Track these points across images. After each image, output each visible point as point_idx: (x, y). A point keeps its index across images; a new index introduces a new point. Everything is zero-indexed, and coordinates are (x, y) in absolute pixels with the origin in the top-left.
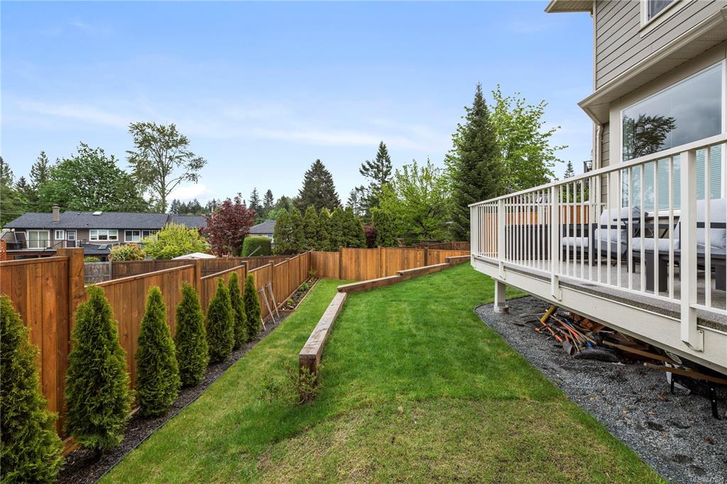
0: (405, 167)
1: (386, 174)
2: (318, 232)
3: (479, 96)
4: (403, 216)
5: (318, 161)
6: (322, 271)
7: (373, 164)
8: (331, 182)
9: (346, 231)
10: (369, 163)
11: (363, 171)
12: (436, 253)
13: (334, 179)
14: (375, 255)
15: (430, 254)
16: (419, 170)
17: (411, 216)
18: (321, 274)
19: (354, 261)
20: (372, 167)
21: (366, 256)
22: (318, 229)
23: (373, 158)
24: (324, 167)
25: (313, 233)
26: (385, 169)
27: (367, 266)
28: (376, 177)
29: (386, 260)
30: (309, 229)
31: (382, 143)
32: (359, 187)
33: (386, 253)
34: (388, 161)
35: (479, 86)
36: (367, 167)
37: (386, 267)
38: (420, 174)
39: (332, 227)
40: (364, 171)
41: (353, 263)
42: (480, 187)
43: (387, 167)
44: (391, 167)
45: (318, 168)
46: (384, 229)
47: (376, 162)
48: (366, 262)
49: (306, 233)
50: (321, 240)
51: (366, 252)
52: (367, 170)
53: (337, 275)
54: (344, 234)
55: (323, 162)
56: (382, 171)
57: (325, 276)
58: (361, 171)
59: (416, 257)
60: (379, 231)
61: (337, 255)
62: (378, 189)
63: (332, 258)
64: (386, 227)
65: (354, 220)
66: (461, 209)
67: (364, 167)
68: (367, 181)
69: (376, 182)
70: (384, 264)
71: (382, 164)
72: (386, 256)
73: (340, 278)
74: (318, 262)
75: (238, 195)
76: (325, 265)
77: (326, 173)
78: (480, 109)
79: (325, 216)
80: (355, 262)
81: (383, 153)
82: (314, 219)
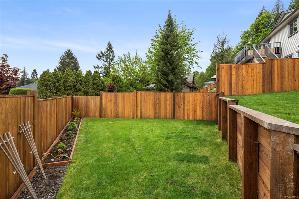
0: (124, 55)
1: (112, 60)
2: (74, 86)
3: (170, 16)
5: (69, 50)
6: (83, 112)
7: (104, 54)
8: (77, 63)
9: (95, 86)
10: (102, 53)
11: (98, 57)
12: (182, 94)
13: (79, 61)
14: (131, 97)
15: (177, 95)
16: (131, 57)
18: (83, 114)
19: (113, 102)
20: (104, 55)
21: (124, 100)
22: (75, 84)
23: (104, 50)
24: (73, 54)
25: (71, 86)
26: (111, 57)
27: (124, 105)
28: (106, 61)
29: (141, 101)
30: (68, 84)
31: (109, 42)
32: (96, 66)
34: (113, 52)
35: (170, 11)
36: (101, 55)
37: (141, 106)
38: (132, 60)
39: (85, 83)
40: (99, 57)
41: (113, 105)
42: (172, 64)
43: (112, 56)
44: (114, 56)
45: (69, 54)
47: (106, 53)
48: (124, 103)
49: (65, 86)
50: (77, 92)
51: (124, 95)
52: (101, 57)
53: (98, 114)
55: (72, 51)
56: (109, 58)
57: (87, 115)
58: (97, 57)
59: (166, 98)
61: (98, 99)
63: (93, 102)
64: (120, 85)
67: (99, 55)
68: (101, 63)
69: (106, 63)
70: (139, 103)
71: (110, 54)
72: (141, 98)
73: (101, 116)
74: (80, 105)
75: (4, 56)
76: (87, 107)
77: (74, 58)
78: (170, 23)
81: (110, 48)
82: (72, 76)
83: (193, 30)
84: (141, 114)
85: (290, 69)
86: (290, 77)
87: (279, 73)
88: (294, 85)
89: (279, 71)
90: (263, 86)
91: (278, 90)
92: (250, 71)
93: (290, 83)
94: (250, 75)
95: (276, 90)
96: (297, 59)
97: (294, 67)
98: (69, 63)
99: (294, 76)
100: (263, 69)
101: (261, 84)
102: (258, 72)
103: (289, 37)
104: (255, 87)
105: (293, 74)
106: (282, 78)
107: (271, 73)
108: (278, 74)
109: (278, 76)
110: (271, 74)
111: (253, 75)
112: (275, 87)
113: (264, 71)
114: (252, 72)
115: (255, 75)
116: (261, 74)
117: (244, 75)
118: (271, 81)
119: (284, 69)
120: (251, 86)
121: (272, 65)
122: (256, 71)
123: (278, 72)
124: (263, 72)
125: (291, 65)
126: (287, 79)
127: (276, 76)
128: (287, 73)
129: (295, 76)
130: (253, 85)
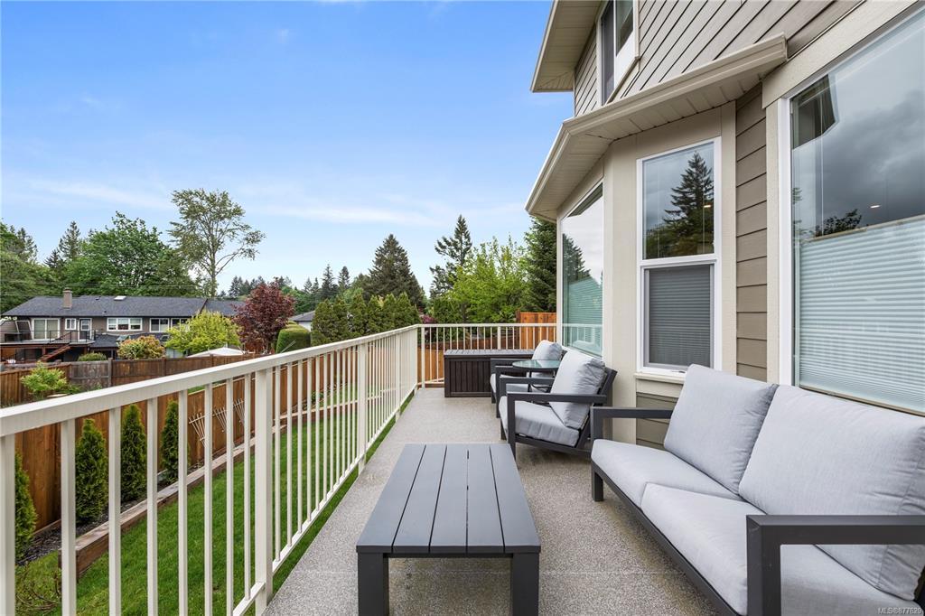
0: (483, 246)
1: (465, 252)
2: (365, 324)
4: (478, 302)
5: (391, 236)
7: (450, 241)
8: (406, 259)
10: (445, 240)
11: (439, 248)
13: (409, 256)
16: (499, 248)
17: (488, 301)
20: (449, 244)
22: (366, 321)
23: (451, 235)
24: (397, 243)
26: (464, 247)
28: (453, 256)
31: (461, 217)
32: (434, 267)
34: (467, 237)
36: (444, 244)
38: (500, 253)
39: (383, 317)
40: (440, 248)
43: (467, 244)
44: (471, 244)
45: (391, 243)
47: (454, 239)
52: (444, 247)
55: (397, 238)
56: (461, 248)
58: (436, 249)
62: (455, 269)
64: (448, 317)
66: (534, 296)
67: (440, 244)
68: (443, 261)
69: (454, 261)
71: (461, 241)
77: (400, 250)
79: (375, 305)
81: (462, 229)
98: (390, 261)
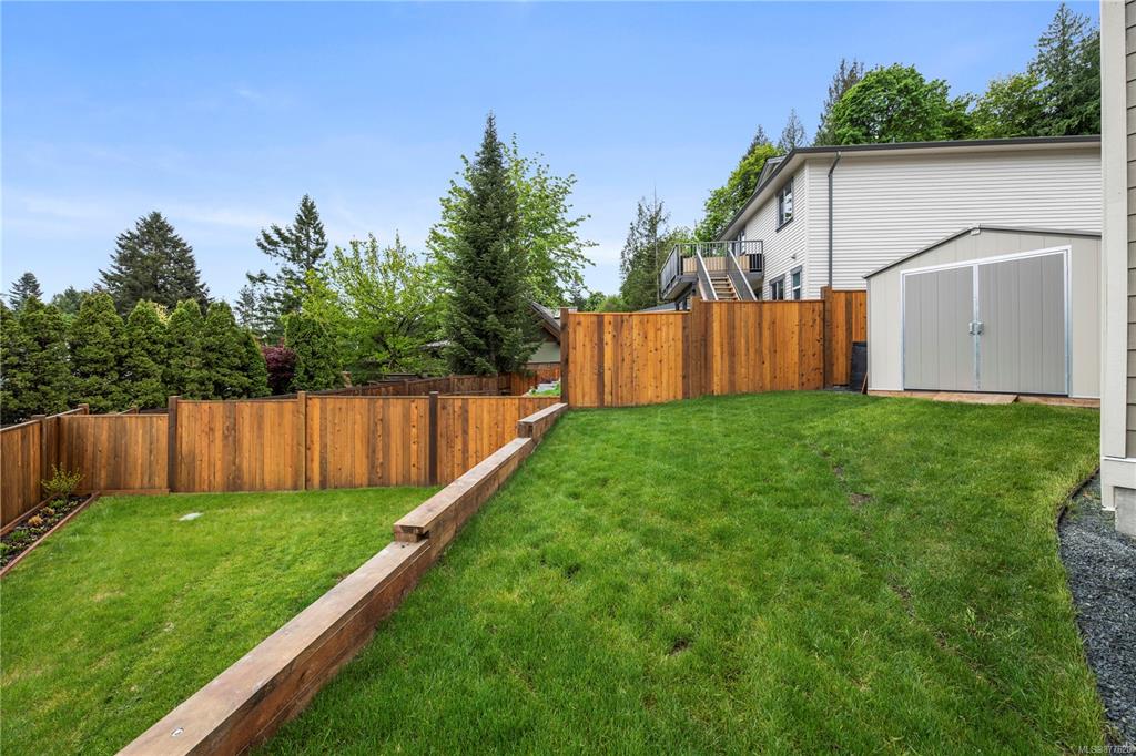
0: (354, 244)
1: (315, 256)
2: (120, 360)
3: (491, 135)
4: (351, 332)
5: (156, 216)
6: (103, 474)
7: (287, 234)
8: (190, 260)
9: (213, 356)
10: (278, 231)
11: (266, 244)
12: (458, 403)
14: (288, 417)
15: (444, 408)
16: (380, 252)
17: (366, 332)
18: (103, 478)
19: (219, 434)
20: (286, 240)
21: (260, 428)
22: (124, 352)
23: (288, 223)
24: (170, 230)
25: (105, 362)
26: (312, 247)
27: (262, 445)
28: (294, 259)
29: (323, 430)
30: (90, 352)
31: (306, 198)
32: (256, 274)
33: (323, 410)
34: (319, 232)
35: (491, 119)
36: (275, 237)
37: (324, 446)
38: (382, 259)
39: (169, 345)
40: (268, 244)
41: (219, 443)
43: (318, 244)
44: (326, 244)
45: (155, 229)
46: (314, 353)
47: (294, 232)
48: (261, 436)
49: (78, 362)
51: (261, 409)
52: (275, 244)
53: (161, 479)
54: (208, 365)
56: (307, 249)
57: (116, 485)
58: (260, 244)
59: (406, 416)
60: (302, 358)
61: (161, 422)
62: (298, 281)
63: (142, 435)
64: (317, 349)
65: (235, 333)
66: (465, 319)
67: (267, 237)
68: (274, 265)
69: (294, 267)
70: (316, 438)
71: (307, 236)
72: (323, 418)
73: (172, 488)
76: (118, 454)
77: (177, 243)
78: (491, 153)
79: (147, 320)
80: (225, 437)
81: (308, 216)
82: (109, 324)
83: (572, 180)
84: (321, 473)
85: (752, 331)
86: (752, 351)
87: (725, 341)
88: (761, 375)
89: (725, 336)
90: (684, 377)
91: (722, 387)
92: (651, 335)
93: (751, 371)
94: (651, 344)
95: (717, 389)
96: (766, 305)
97: (760, 324)
98: (154, 259)
99: (759, 352)
100: (684, 328)
101: (680, 373)
102: (671, 338)
103: (778, 231)
104: (664, 381)
105: (758, 344)
106: (732, 354)
107: (705, 340)
108: (722, 345)
109: (722, 349)
110: (706, 345)
111: (659, 347)
112: (716, 379)
113: (687, 336)
114: (656, 337)
115: (665, 345)
116: (680, 345)
117: (635, 344)
118: (706, 364)
119: (737, 332)
120: (655, 378)
121: (707, 319)
122: (668, 334)
123: (722, 338)
124: (686, 338)
125: (752, 320)
126: (743, 358)
127: (717, 350)
128: (743, 341)
129: (762, 352)
130: (658, 375)
